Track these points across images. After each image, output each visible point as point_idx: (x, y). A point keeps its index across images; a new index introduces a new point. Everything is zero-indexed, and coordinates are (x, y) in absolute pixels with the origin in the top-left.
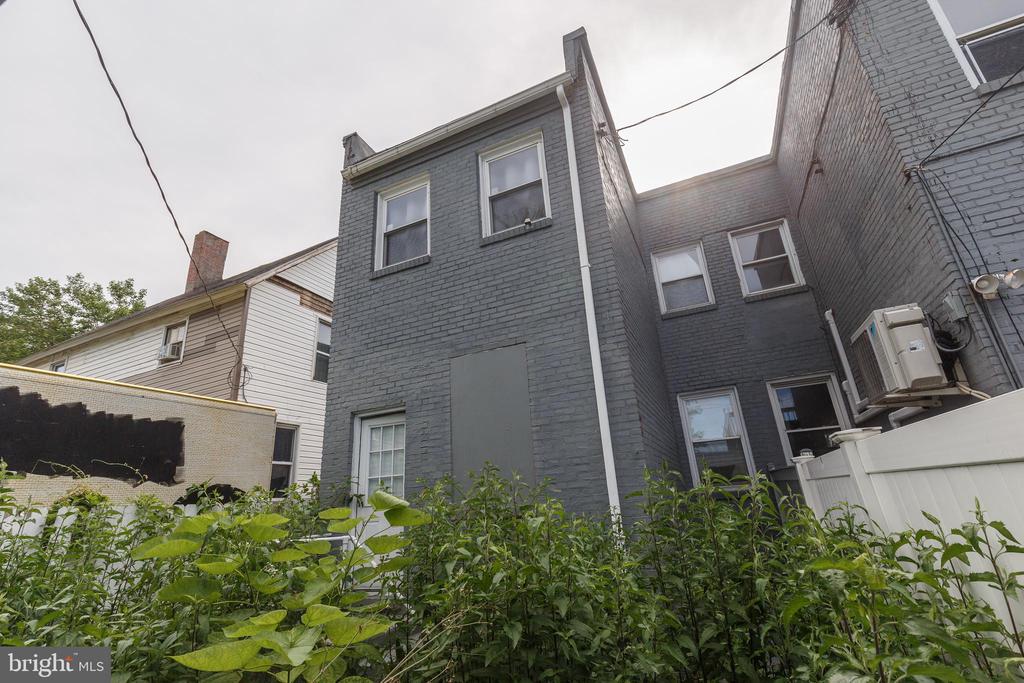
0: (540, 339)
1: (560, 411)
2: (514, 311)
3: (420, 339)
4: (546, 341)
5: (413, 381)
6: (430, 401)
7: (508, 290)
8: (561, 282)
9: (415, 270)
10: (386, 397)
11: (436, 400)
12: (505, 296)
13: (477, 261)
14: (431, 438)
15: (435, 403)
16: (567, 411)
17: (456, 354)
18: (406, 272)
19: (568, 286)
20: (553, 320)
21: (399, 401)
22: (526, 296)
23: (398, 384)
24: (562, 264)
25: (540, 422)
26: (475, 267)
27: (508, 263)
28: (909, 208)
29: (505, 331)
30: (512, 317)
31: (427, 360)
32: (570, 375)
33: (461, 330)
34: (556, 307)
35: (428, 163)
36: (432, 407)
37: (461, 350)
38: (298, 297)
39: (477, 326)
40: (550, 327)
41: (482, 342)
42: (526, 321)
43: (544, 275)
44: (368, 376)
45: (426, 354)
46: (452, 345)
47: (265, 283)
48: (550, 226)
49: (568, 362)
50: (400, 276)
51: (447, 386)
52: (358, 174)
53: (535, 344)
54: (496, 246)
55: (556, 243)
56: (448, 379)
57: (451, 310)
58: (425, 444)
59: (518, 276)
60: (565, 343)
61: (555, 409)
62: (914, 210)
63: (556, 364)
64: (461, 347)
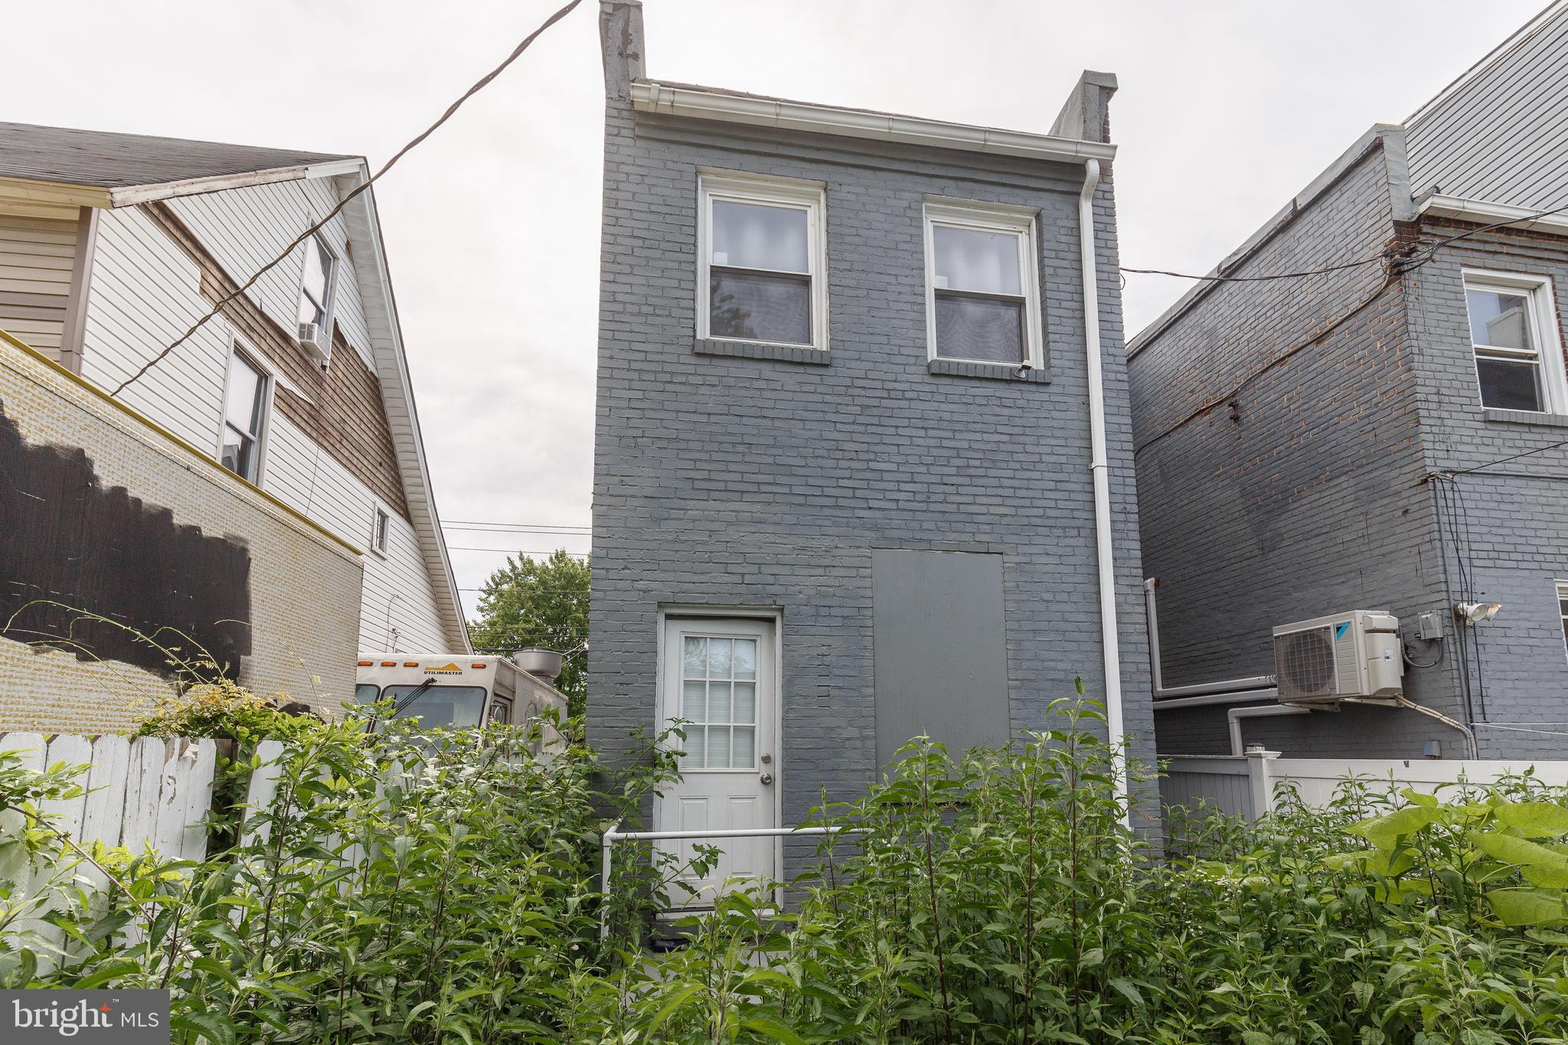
0: (1025, 554)
1: (1052, 664)
2: (985, 500)
3: (811, 500)
4: (1035, 559)
5: (798, 571)
6: (834, 611)
7: (977, 463)
8: (1060, 476)
9: (801, 369)
10: (742, 589)
11: (846, 612)
12: (972, 471)
13: (922, 396)
14: (836, 672)
15: (844, 617)
16: (1060, 665)
17: (883, 544)
18: (779, 367)
19: (1070, 486)
20: (1046, 531)
21: (770, 601)
22: (1007, 482)
23: (765, 569)
24: (1062, 451)
25: (1021, 675)
26: (920, 405)
27: (979, 419)
28: (1406, 512)
29: (969, 528)
30: (984, 509)
31: (827, 542)
32: (1067, 616)
33: (893, 505)
34: (1051, 513)
35: (825, 167)
36: (838, 622)
37: (893, 539)
38: (196, 272)
39: (923, 506)
40: (1041, 540)
41: (929, 536)
42: (1005, 521)
43: (1036, 458)
44: (697, 542)
45: (827, 531)
46: (875, 528)
47: (132, 211)
48: (1047, 384)
49: (1064, 597)
50: (767, 370)
51: (868, 593)
52: (669, 112)
53: (1017, 559)
54: (957, 382)
55: (1055, 414)
56: (867, 582)
57: (872, 465)
58: (825, 681)
59: (994, 446)
60: (1061, 569)
61: (1043, 661)
62: (1409, 517)
63: (1047, 596)
64: (895, 534)
